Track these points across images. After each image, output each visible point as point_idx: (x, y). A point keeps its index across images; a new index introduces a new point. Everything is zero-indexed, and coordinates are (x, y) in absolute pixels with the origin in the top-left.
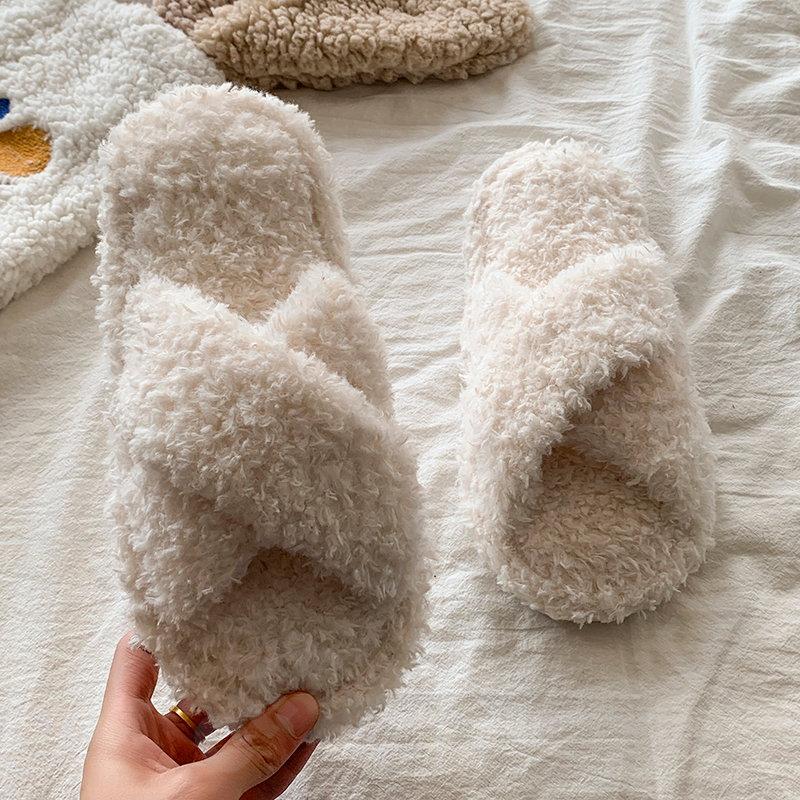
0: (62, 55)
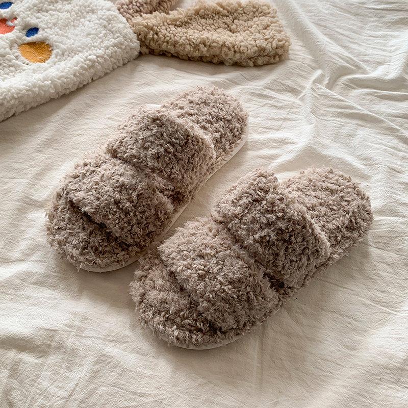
0: (68, 15)
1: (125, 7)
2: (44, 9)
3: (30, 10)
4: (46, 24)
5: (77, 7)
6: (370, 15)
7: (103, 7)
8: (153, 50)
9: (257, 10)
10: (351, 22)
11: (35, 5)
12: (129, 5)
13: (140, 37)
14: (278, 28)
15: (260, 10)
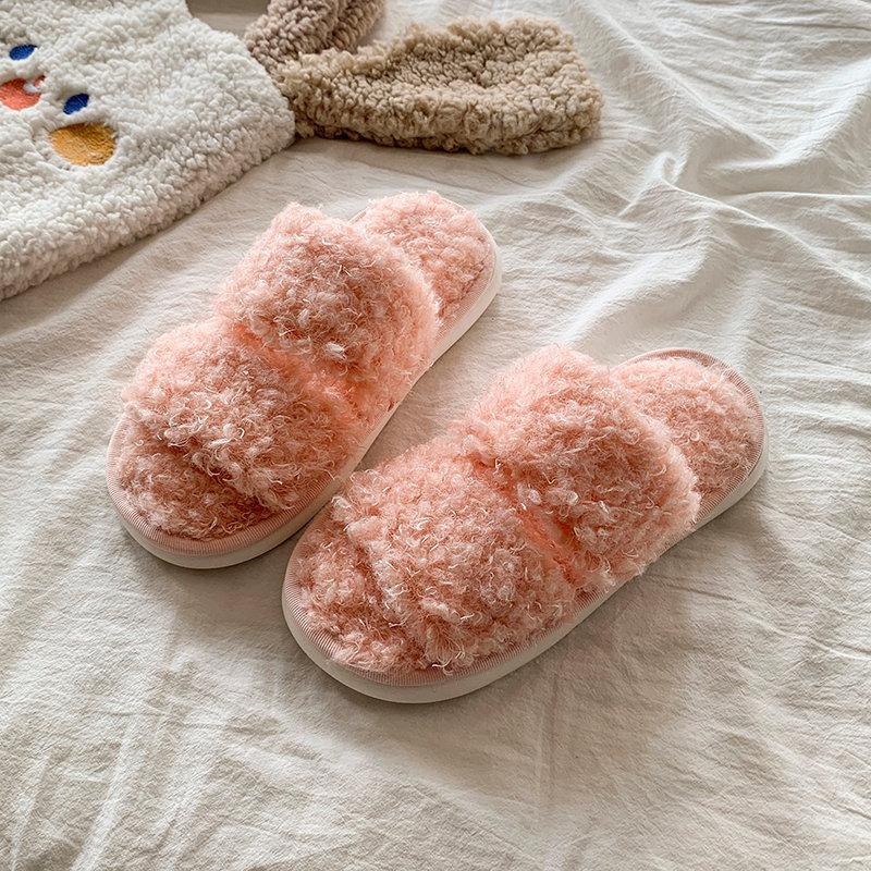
0: (148, 65)
1: (263, 43)
2: (99, 55)
3: (70, 60)
4: (104, 85)
5: (166, 49)
6: (768, 36)
7: (217, 46)
8: (323, 127)
9: (533, 38)
10: (727, 53)
11: (80, 49)
12: (272, 38)
13: (295, 102)
14: (576, 73)
15: (539, 37)
